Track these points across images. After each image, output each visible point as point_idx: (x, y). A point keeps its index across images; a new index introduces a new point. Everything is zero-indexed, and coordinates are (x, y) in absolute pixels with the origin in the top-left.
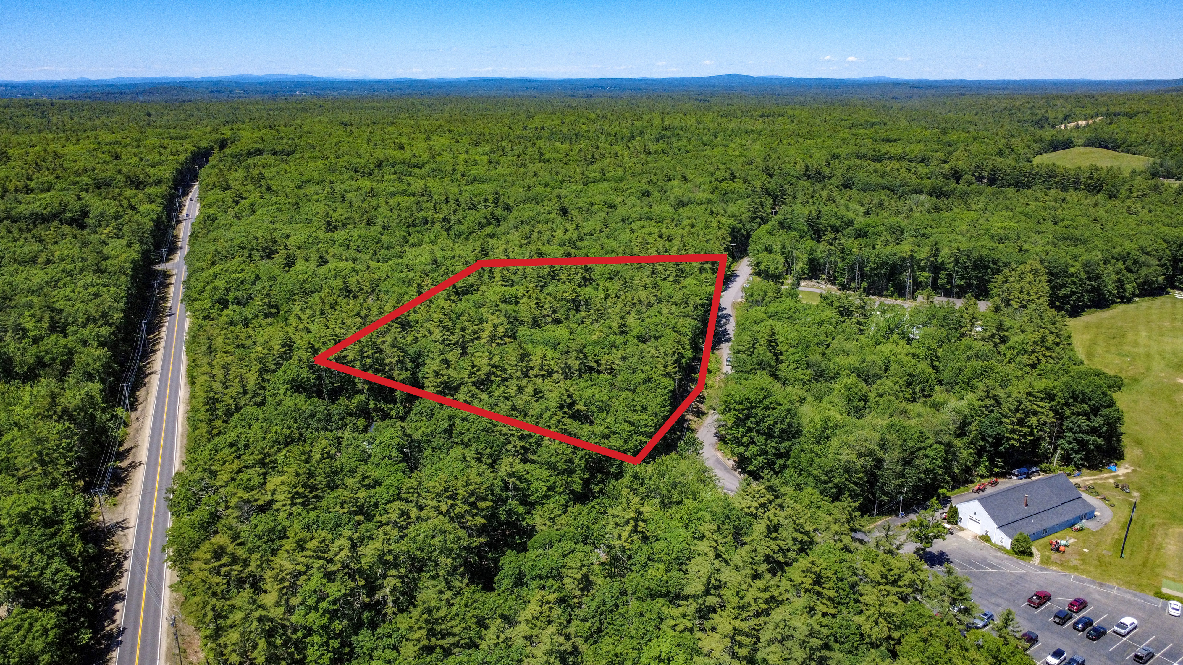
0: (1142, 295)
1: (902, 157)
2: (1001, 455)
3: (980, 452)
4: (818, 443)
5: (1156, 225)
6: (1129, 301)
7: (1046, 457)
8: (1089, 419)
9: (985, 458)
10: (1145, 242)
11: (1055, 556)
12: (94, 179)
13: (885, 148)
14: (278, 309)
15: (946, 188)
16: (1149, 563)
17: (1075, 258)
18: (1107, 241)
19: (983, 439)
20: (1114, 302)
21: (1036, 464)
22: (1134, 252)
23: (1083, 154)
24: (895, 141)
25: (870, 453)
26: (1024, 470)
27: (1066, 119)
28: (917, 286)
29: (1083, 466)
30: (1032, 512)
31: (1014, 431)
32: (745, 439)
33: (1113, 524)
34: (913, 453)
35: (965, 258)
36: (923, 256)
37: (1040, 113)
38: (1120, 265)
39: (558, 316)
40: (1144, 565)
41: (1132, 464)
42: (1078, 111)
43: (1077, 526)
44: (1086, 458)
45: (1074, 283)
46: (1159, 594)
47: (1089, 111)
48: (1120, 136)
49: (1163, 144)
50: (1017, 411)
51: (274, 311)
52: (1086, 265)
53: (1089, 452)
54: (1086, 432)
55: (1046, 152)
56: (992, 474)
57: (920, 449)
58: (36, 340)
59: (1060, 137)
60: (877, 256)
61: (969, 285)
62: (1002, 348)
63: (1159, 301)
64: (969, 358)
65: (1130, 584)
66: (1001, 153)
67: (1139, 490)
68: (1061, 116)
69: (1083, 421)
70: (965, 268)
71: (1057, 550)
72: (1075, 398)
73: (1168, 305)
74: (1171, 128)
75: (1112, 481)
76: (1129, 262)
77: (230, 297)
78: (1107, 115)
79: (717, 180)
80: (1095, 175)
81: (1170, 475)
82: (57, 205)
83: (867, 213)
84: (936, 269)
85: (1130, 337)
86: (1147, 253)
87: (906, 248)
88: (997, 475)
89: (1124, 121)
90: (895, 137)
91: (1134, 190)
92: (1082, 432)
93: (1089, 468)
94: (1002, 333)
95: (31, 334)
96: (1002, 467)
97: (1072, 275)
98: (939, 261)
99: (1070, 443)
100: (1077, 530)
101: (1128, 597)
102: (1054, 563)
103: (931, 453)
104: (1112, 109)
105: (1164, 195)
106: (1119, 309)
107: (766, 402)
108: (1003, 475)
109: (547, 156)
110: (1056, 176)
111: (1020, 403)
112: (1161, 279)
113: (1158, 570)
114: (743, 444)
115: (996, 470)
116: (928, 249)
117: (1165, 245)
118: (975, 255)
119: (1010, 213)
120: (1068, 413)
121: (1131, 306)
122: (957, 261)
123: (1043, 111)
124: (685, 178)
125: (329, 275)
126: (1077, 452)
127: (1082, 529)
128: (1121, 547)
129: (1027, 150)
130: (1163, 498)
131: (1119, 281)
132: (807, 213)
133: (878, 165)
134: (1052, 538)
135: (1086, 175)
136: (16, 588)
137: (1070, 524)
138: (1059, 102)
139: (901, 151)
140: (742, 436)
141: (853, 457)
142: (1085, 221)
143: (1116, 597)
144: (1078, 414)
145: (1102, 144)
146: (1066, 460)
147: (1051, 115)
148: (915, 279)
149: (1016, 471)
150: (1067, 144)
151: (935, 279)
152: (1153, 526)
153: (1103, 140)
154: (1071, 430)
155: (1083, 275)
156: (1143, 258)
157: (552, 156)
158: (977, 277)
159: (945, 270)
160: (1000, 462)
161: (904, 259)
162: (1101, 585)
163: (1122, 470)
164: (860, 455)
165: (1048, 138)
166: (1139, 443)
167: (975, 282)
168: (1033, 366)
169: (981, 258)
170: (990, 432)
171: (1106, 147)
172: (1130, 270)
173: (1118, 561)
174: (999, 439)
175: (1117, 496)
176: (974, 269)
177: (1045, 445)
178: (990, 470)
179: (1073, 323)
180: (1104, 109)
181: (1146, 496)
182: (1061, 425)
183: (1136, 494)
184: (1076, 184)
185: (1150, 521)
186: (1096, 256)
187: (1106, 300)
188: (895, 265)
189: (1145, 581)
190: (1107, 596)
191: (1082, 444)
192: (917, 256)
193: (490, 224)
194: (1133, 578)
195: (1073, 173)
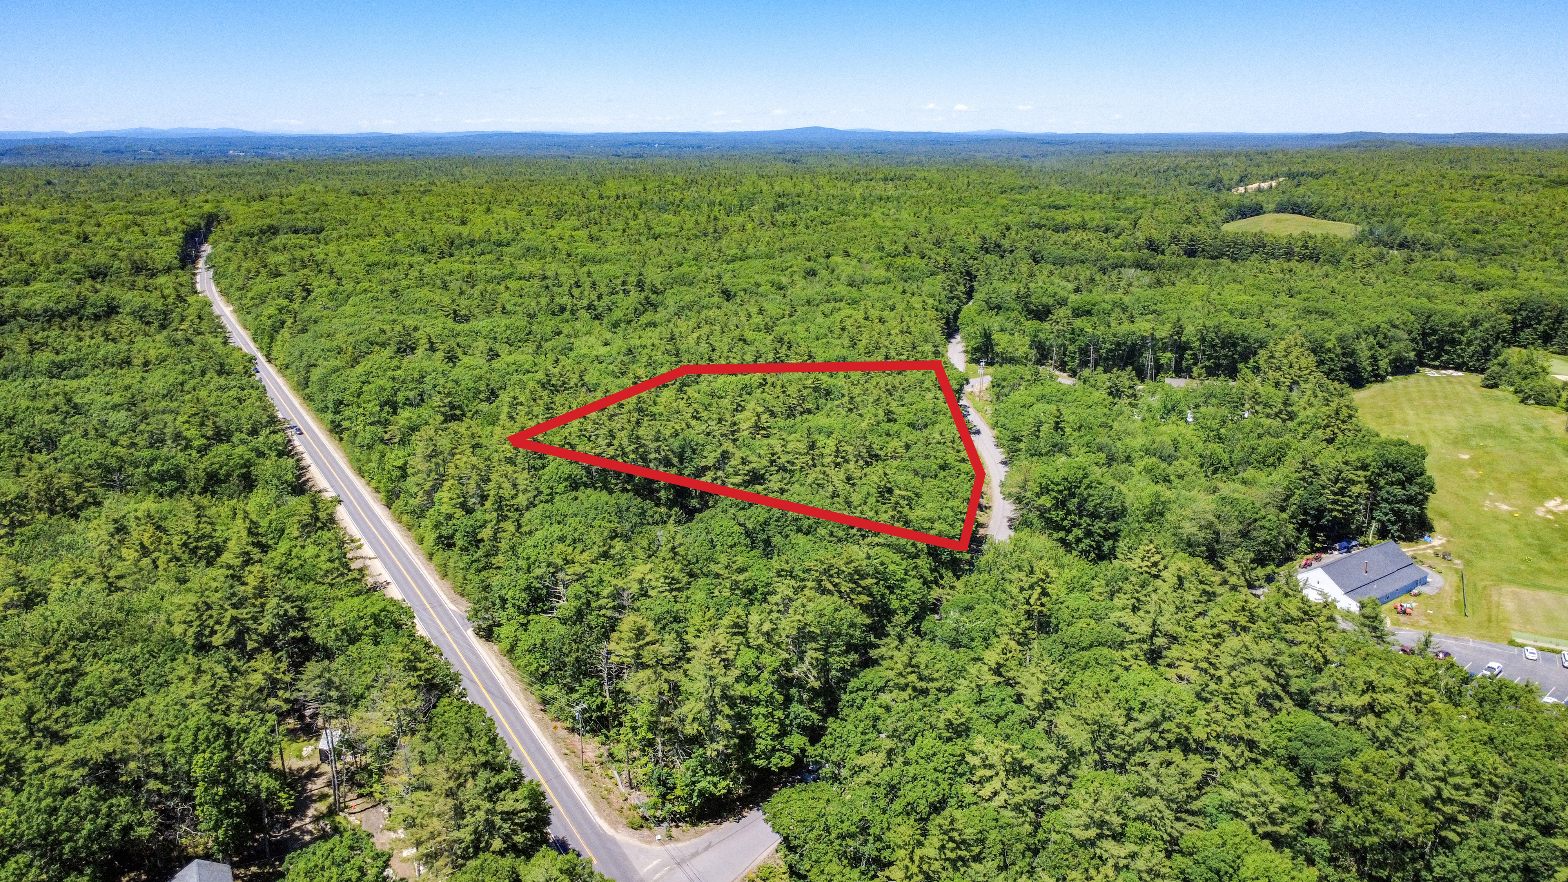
0: (1393, 374)
1: (1083, 226)
2: (1322, 528)
3: (1302, 525)
4: (1148, 520)
5: (1399, 297)
6: (1383, 380)
7: (1361, 531)
8: (1404, 488)
9: (1305, 533)
10: (1393, 314)
11: (1403, 618)
12: (84, 266)
13: (1059, 216)
14: (462, 410)
15: (1151, 261)
16: (1493, 618)
17: (1329, 331)
18: (1352, 312)
19: (1305, 513)
20: (1369, 382)
21: (1354, 539)
22: (1383, 325)
23: (1278, 221)
24: (1064, 208)
25: (1210, 525)
26: (1344, 544)
27: (1243, 180)
28: (1159, 368)
29: (1400, 538)
30: (1373, 578)
31: (1335, 502)
32: (1066, 523)
33: (1447, 588)
34: (1249, 525)
35: (1213, 335)
36: (1164, 335)
37: (1212, 174)
38: (1371, 339)
39: (807, 406)
40: (1489, 621)
41: (1445, 535)
42: (1255, 171)
43: (1415, 591)
44: (1402, 530)
45: (1332, 360)
46: (1512, 643)
47: (1266, 170)
48: (1314, 200)
49: (1364, 208)
50: (1336, 481)
51: (458, 412)
52: (1340, 339)
53: (1405, 522)
54: (1403, 502)
55: (1233, 219)
56: (1314, 550)
57: (1255, 520)
58: (203, 451)
59: (1247, 202)
60: (1115, 335)
61: (1218, 366)
62: (1290, 424)
63: (1412, 379)
64: (1260, 436)
65: (1482, 637)
66: (1188, 220)
67: (1460, 557)
68: (1236, 177)
69: (1397, 490)
70: (1214, 346)
71: (1404, 612)
72: (1388, 465)
73: (1423, 383)
74: (1369, 190)
75: (1430, 551)
76: (1380, 337)
77: (400, 398)
78: (1291, 176)
79: (889, 255)
80: (1310, 244)
81: (1484, 543)
82: (74, 299)
83: (1077, 290)
84: (1181, 348)
85: (1397, 415)
86: (1395, 327)
87: (1143, 326)
88: (1318, 550)
89: (1314, 184)
90: (1063, 203)
91: (1357, 260)
92: (1398, 502)
93: (1404, 540)
94: (1289, 409)
95: (196, 443)
96: (1323, 542)
97: (1329, 350)
98: (1184, 339)
99: (1386, 514)
100: (1416, 595)
101: (1485, 647)
102: (1405, 624)
103: (1267, 525)
104: (1294, 169)
105: (1392, 265)
106: (1374, 389)
107: (1086, 481)
108: (1324, 550)
109: (657, 230)
110: (1265, 246)
111: (1341, 472)
112: (1412, 354)
113: (1504, 624)
114: (1063, 528)
115: (1318, 545)
116: (1168, 326)
117: (1412, 318)
118: (1225, 330)
119: (1239, 287)
120: (1382, 482)
121: (1386, 385)
122: (1203, 340)
123: (1214, 171)
124: (847, 254)
125: (511, 370)
126: (1393, 524)
127: (1419, 594)
128: (1462, 605)
129: (1214, 218)
130: (1483, 564)
131: (1373, 357)
132: (1014, 290)
133: (1063, 236)
134: (1397, 602)
135: (1300, 244)
136: (427, 680)
137: (1408, 590)
138: (1229, 160)
139: (1079, 220)
140: (1063, 520)
141: (1195, 530)
142: (1322, 292)
143: (1474, 649)
144: (1392, 484)
145: (1296, 209)
146: (1383, 533)
147: (1225, 175)
148: (1157, 360)
149: (1337, 546)
150: (1257, 211)
151: (1178, 362)
152: (1485, 588)
153: (1295, 204)
154: (1386, 500)
155: (1339, 351)
156: (1393, 332)
157: (664, 230)
158: (1226, 356)
159: (1191, 349)
160: (1321, 536)
161: (1143, 338)
162: (1456, 639)
163: (1436, 541)
164: (1201, 528)
165: (1235, 204)
166: (1443, 516)
167: (1225, 362)
168: (1330, 441)
169: (1231, 335)
170: (1312, 503)
171: (1300, 213)
172: (1382, 346)
173: (1464, 619)
174: (1321, 511)
175: (1441, 565)
176: (1223, 348)
177: (1360, 518)
178: (1312, 546)
179: (1359, 396)
180: (1285, 169)
181: (1468, 563)
182: (1375, 497)
183: (1457, 561)
184: (1289, 255)
185: (1480, 585)
186: (1348, 329)
187: (1362, 378)
188: (1134, 345)
189: (1494, 634)
190: (1466, 648)
191: (1398, 514)
192: (1157, 335)
193: (646, 310)
194: (1483, 632)
195: (1284, 241)
